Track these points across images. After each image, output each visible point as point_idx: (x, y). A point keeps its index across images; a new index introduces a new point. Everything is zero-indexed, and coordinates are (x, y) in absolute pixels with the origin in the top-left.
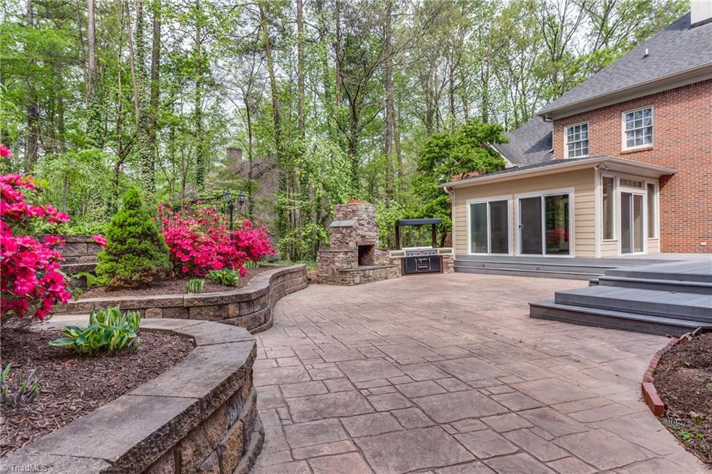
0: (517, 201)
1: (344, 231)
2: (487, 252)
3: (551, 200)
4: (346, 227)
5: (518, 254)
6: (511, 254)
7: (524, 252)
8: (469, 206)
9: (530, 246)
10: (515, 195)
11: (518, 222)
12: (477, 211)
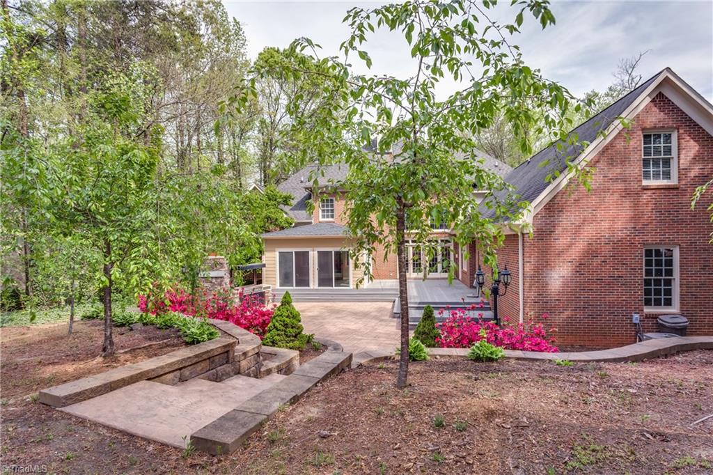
0: (316, 253)
1: (214, 281)
2: (292, 286)
3: (338, 254)
4: (216, 278)
5: (316, 287)
6: (312, 286)
7: (320, 285)
8: (278, 254)
9: (324, 281)
10: (315, 249)
11: (317, 267)
12: (284, 258)
